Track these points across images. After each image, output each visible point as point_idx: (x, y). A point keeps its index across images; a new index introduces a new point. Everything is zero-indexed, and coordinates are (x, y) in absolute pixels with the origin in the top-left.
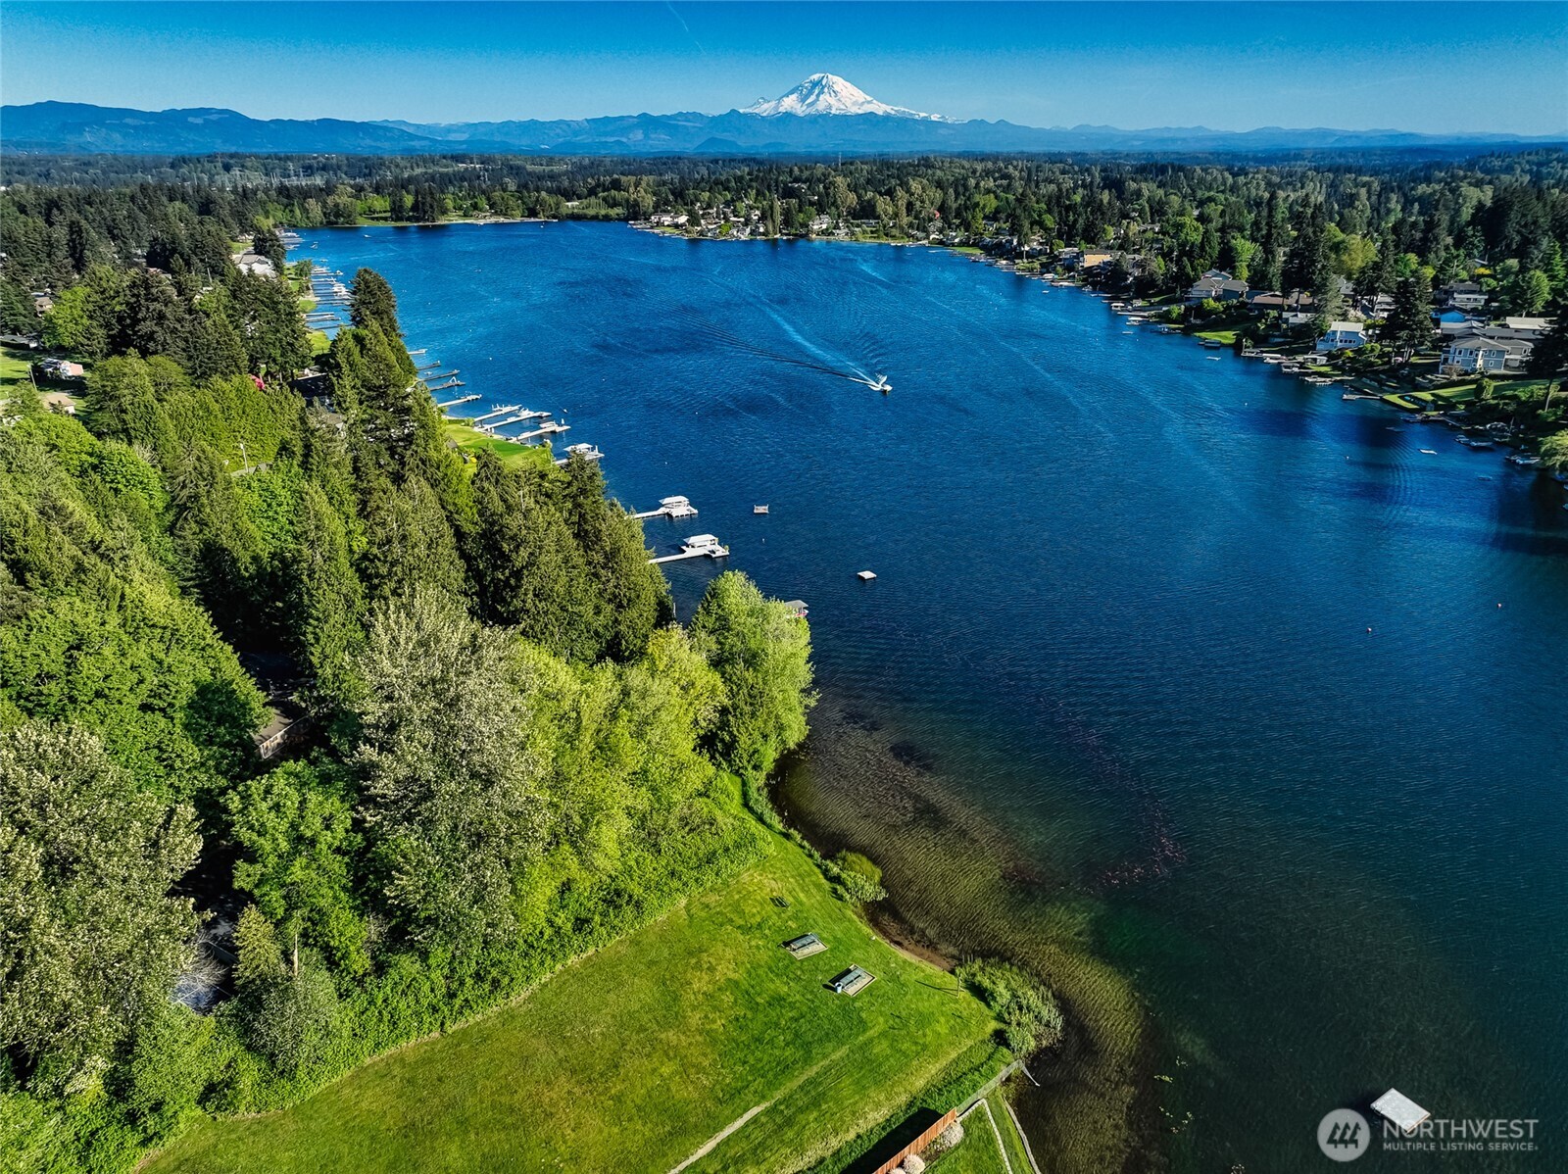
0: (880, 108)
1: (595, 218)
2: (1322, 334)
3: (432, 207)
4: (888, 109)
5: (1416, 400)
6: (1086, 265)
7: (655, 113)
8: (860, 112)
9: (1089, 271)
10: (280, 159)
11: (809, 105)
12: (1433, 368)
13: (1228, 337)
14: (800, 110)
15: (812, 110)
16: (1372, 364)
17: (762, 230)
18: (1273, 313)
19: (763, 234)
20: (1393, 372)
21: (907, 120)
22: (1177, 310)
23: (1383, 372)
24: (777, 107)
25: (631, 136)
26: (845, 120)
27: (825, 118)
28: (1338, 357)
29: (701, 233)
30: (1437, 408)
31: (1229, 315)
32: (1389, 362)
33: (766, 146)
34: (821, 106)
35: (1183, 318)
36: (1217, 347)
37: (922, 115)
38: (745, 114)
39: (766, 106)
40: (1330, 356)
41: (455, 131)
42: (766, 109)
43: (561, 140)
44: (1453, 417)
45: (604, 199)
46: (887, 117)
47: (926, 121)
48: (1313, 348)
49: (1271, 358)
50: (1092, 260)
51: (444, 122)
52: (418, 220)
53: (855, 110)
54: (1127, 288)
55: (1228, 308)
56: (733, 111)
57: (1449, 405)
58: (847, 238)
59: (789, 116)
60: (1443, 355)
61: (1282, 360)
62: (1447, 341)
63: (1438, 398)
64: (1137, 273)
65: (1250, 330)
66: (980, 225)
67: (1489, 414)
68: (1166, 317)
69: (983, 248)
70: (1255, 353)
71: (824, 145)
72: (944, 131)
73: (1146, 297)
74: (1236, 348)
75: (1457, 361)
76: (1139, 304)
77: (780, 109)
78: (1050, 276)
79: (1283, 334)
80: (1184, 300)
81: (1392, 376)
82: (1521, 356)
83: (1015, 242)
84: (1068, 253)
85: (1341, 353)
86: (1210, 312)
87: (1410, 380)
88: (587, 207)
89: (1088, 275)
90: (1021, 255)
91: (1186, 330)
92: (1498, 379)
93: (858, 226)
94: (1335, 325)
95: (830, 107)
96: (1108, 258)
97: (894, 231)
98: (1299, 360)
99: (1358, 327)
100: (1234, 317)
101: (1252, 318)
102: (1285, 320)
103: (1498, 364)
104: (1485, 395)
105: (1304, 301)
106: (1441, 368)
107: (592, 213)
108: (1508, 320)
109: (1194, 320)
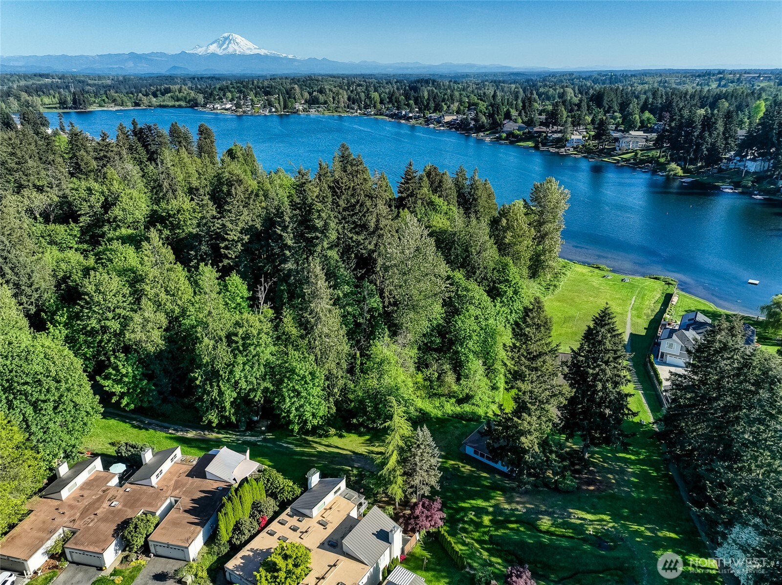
0: (262, 52)
1: (174, 106)
2: (567, 140)
3: (84, 101)
4: (266, 52)
5: (614, 160)
6: (446, 121)
8: (252, 53)
9: (447, 123)
11: (224, 49)
12: (614, 149)
13: (530, 144)
14: (220, 52)
15: (226, 52)
16: (592, 149)
17: (274, 110)
18: (544, 135)
19: (275, 112)
21: (278, 58)
22: (504, 135)
23: (597, 152)
24: (206, 51)
25: (126, 64)
26: (244, 57)
27: (233, 56)
29: (244, 112)
30: (624, 161)
31: (526, 136)
32: (598, 148)
33: (205, 70)
34: (230, 50)
35: (507, 138)
36: (527, 147)
37: (284, 55)
38: (189, 54)
40: (575, 148)
42: (201, 51)
43: (84, 66)
44: (629, 163)
45: (172, 97)
46: (266, 56)
47: (286, 58)
48: (566, 146)
49: (552, 150)
50: (448, 118)
52: (75, 108)
53: (248, 52)
54: (471, 129)
55: (524, 133)
56: (183, 52)
57: (627, 160)
58: (316, 113)
59: (214, 55)
60: (617, 144)
61: (557, 150)
62: (616, 140)
63: (622, 158)
64: (473, 123)
65: (540, 141)
66: (379, 106)
67: (642, 162)
68: (500, 138)
69: (386, 115)
70: (545, 148)
71: (237, 70)
72: (296, 64)
73: (482, 132)
74: (536, 148)
75: (624, 145)
76: (482, 134)
77: (209, 51)
78: (432, 126)
79: (552, 141)
80: (503, 132)
81: (602, 152)
82: (642, 143)
83: (404, 113)
84: (435, 116)
85: (577, 147)
86: (518, 135)
87: (609, 153)
88: (164, 101)
89: (450, 125)
90: (411, 118)
91: (512, 143)
92: (641, 150)
93: (318, 107)
94: (573, 137)
95: (235, 50)
96: (455, 117)
97: (339, 110)
98: (563, 150)
99: (581, 137)
100: (529, 137)
101: (537, 137)
102: (550, 137)
103: (637, 146)
104: (639, 156)
105: (553, 130)
106: (618, 148)
107: (171, 103)
108: (630, 132)
109: (513, 139)
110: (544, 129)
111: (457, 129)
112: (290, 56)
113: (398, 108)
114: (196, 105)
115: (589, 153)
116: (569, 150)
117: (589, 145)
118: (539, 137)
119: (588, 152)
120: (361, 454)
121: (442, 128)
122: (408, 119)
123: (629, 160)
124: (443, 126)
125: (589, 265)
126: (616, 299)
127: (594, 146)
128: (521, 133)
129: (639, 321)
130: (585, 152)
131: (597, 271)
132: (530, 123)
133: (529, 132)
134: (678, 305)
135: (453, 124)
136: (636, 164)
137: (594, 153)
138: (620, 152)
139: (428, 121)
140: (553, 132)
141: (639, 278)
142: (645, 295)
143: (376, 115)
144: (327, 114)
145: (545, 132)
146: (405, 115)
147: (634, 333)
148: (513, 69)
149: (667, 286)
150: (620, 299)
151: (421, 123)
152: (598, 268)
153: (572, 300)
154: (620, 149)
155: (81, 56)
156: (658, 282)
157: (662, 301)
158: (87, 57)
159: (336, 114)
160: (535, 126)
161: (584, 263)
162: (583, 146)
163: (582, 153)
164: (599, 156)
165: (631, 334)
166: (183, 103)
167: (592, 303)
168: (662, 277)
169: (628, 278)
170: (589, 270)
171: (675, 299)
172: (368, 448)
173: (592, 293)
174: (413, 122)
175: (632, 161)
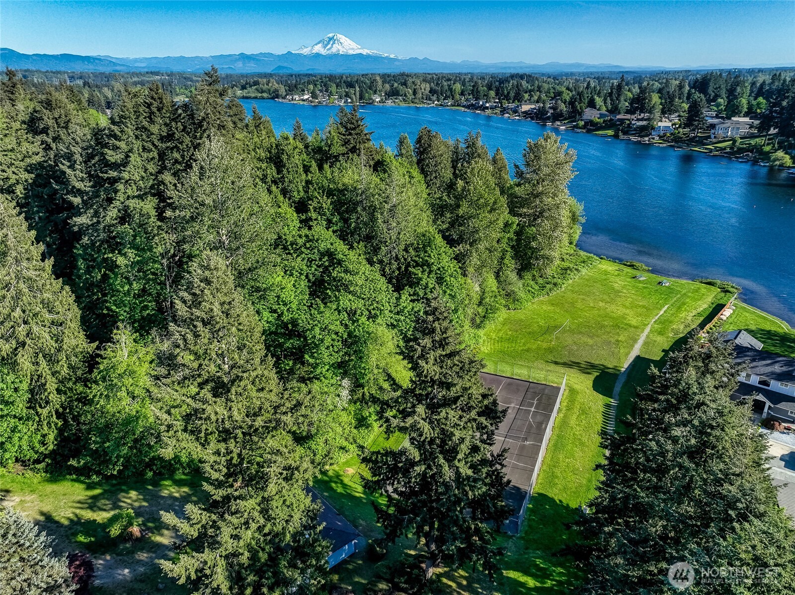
0: (365, 52)
1: (256, 98)
2: (653, 128)
4: (368, 52)
5: (706, 149)
6: (523, 110)
7: (248, 53)
8: (354, 53)
9: (523, 112)
10: (54, 73)
11: (328, 50)
12: (709, 137)
13: (610, 132)
14: (323, 52)
15: (330, 52)
16: (682, 138)
17: (349, 101)
18: (628, 122)
19: (351, 103)
20: (692, 140)
21: (379, 57)
22: (582, 123)
23: (687, 140)
24: (311, 50)
25: (236, 65)
26: (347, 57)
27: (336, 56)
28: (664, 136)
29: (319, 102)
30: (717, 151)
31: (606, 124)
32: (688, 136)
33: (308, 70)
34: (334, 50)
35: (584, 127)
36: (606, 136)
37: (386, 55)
38: (295, 54)
39: (305, 50)
40: (660, 137)
41: (138, 62)
42: (306, 51)
43: (198, 67)
44: (725, 153)
45: (256, 89)
46: (368, 57)
47: (387, 58)
48: (651, 134)
49: (634, 139)
50: (525, 108)
51: (132, 57)
53: (351, 52)
54: (548, 118)
55: (604, 121)
56: (289, 53)
57: (722, 149)
58: (393, 104)
59: (318, 55)
60: (713, 131)
61: (639, 139)
62: (713, 126)
63: (716, 147)
64: (551, 111)
65: (620, 129)
66: (457, 97)
67: (741, 150)
68: (577, 127)
69: (464, 106)
70: (626, 137)
71: (338, 69)
72: (397, 63)
73: (558, 120)
74: (616, 136)
75: (720, 133)
76: (559, 123)
77: (313, 52)
78: (507, 115)
79: (635, 130)
80: (582, 120)
81: (692, 141)
82: (744, 130)
83: (481, 103)
84: (512, 106)
85: (665, 135)
86: (597, 123)
87: (701, 142)
88: (248, 93)
89: (526, 114)
90: (487, 108)
91: (589, 131)
92: (741, 138)
93: (396, 99)
94: (660, 124)
95: (339, 50)
96: (533, 106)
97: (416, 101)
98: (647, 139)
99: (670, 124)
100: (609, 125)
101: (619, 125)
102: (634, 124)
103: (737, 133)
104: (737, 144)
105: (639, 117)
106: (713, 136)
107: (253, 95)
108: (732, 118)
109: (591, 127)
110: (628, 116)
111: (532, 118)
112: (392, 56)
113: (477, 99)
114: (277, 96)
115: (676, 142)
116: (653, 138)
117: (679, 133)
118: (621, 125)
119: (676, 140)
120: (57, 522)
121: (517, 118)
122: (484, 108)
123: (725, 149)
124: (519, 116)
125: (620, 261)
126: (637, 306)
127: (684, 134)
128: (602, 120)
129: (659, 339)
130: (672, 141)
131: (629, 270)
132: (614, 110)
133: (611, 120)
134: (731, 320)
135: (530, 114)
136: (734, 153)
137: (683, 142)
138: (714, 140)
139: (504, 111)
140: (638, 120)
141: (684, 281)
142: (684, 304)
143: (453, 106)
144: (403, 105)
145: (629, 120)
146: (482, 106)
147: (643, 356)
148: (624, 68)
149: (723, 294)
150: (644, 307)
151: (496, 113)
152: (632, 266)
153: (572, 304)
154: (715, 137)
155: (197, 57)
156: (712, 288)
157: (708, 313)
158: (201, 58)
159: (412, 105)
160: (619, 113)
161: (614, 259)
162: (672, 134)
163: (669, 142)
164: (688, 145)
165: (638, 358)
166: (265, 95)
167: (599, 310)
168: (718, 282)
169: (667, 282)
170: (617, 268)
171: (727, 313)
172: (78, 511)
173: (605, 297)
174: (488, 112)
175: (728, 150)
